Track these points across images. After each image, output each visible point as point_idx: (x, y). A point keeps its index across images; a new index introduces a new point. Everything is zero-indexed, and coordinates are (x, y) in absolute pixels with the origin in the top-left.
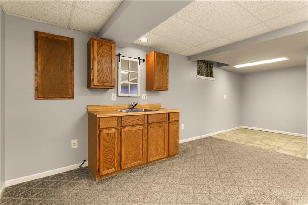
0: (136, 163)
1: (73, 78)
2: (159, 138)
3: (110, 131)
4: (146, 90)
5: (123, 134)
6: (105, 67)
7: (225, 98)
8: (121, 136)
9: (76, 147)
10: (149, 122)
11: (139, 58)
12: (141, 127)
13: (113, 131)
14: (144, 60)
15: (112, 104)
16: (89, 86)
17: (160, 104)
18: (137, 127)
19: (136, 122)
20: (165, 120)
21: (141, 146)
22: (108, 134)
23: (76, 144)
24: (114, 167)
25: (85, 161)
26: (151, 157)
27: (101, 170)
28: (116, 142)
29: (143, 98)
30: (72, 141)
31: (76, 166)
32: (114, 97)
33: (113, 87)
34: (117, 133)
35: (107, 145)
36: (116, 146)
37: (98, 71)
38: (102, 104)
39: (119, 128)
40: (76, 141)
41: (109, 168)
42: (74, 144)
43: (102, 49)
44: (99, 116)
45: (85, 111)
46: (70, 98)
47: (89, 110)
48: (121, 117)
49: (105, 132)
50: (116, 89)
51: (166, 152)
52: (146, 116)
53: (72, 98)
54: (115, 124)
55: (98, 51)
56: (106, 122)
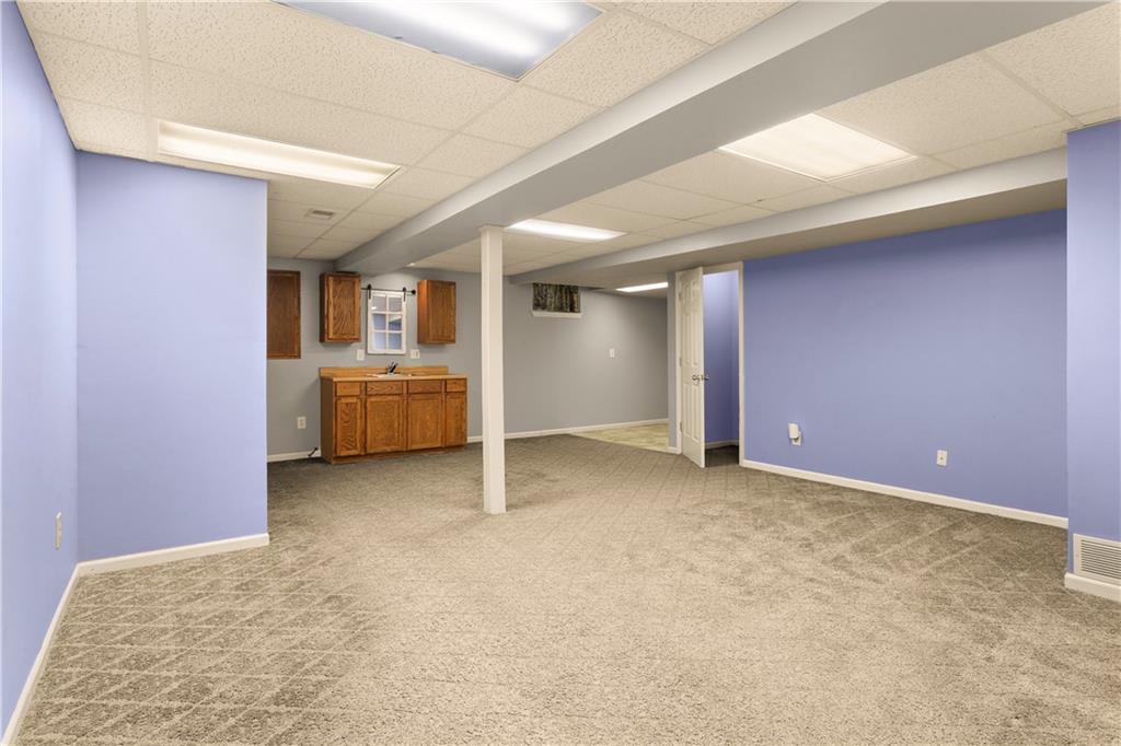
0: (388, 449)
1: (299, 328)
2: (428, 417)
3: (350, 400)
4: (419, 342)
5: (368, 405)
6: (345, 313)
7: (612, 355)
8: (366, 408)
9: (304, 427)
10: (410, 391)
11: (404, 290)
12: (397, 398)
13: (354, 400)
14: (413, 292)
15: (355, 365)
16: (322, 340)
17: (446, 367)
18: (390, 398)
19: (387, 391)
20: (438, 390)
21: (396, 425)
22: (347, 404)
23: (304, 422)
24: (355, 448)
25: (316, 449)
26: (413, 442)
27: (338, 450)
28: (358, 416)
29: (413, 356)
30: (299, 419)
31: (304, 455)
32: (360, 355)
33: (358, 340)
34: (359, 404)
35: (346, 418)
36: (359, 421)
37: (335, 319)
38: (341, 365)
39: (363, 397)
40: (304, 418)
41: (348, 449)
42: (301, 423)
43: (339, 289)
44: (335, 379)
45: (316, 376)
46: (295, 357)
47: (322, 375)
48: (366, 382)
49: (344, 401)
50: (363, 343)
51: (440, 439)
52: (405, 384)
53: (299, 356)
54: (356, 391)
55: (335, 292)
56: (345, 388)
